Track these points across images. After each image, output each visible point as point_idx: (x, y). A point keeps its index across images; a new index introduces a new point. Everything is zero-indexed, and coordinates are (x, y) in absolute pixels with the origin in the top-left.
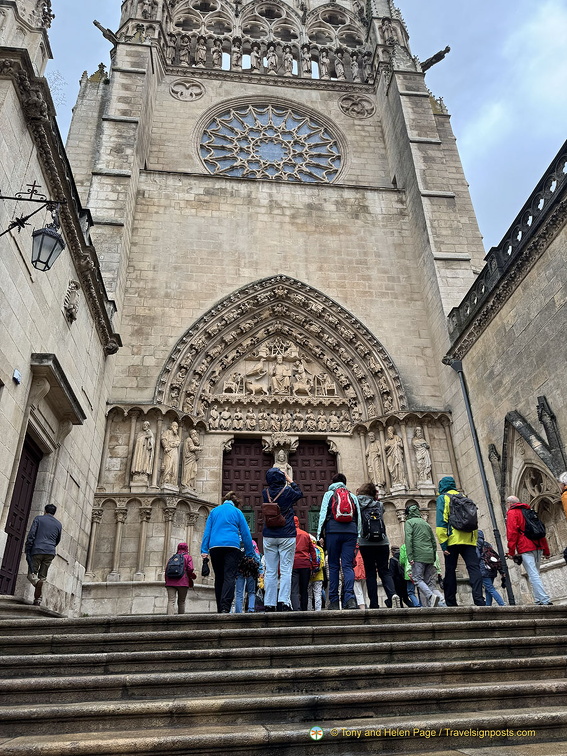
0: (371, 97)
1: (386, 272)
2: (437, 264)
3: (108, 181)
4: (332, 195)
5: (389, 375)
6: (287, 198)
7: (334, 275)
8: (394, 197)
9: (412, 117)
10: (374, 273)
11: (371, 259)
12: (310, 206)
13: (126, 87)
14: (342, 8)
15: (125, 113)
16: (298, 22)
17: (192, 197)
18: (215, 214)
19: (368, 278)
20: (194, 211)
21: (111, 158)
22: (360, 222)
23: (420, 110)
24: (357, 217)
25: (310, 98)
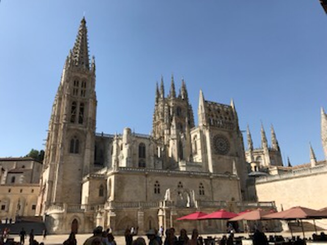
16: (223, 115)
25: (225, 134)
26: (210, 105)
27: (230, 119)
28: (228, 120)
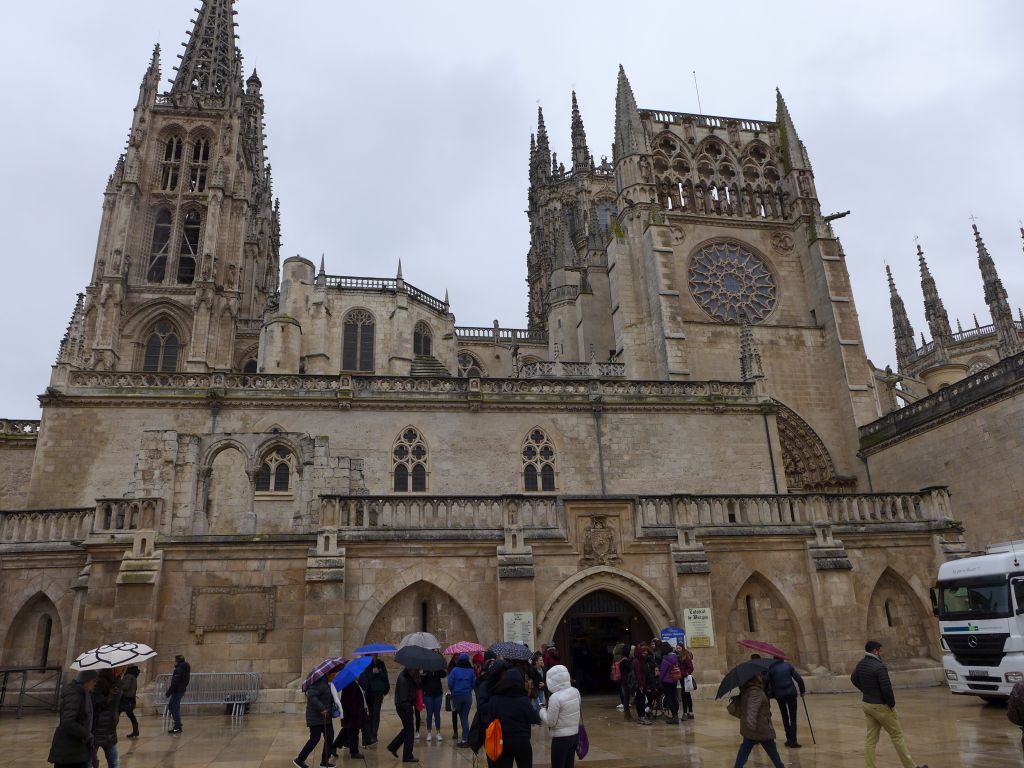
0: (791, 234)
1: (818, 389)
2: (851, 394)
3: (674, 342)
4: (782, 332)
5: (825, 458)
6: (758, 336)
7: (790, 392)
8: (818, 333)
10: (812, 390)
11: (809, 380)
12: (772, 342)
13: (665, 265)
14: (764, 144)
15: (670, 287)
16: (735, 161)
17: (705, 339)
18: (721, 351)
19: (808, 394)
20: (708, 350)
21: (670, 324)
22: (801, 353)
23: (835, 273)
24: (798, 349)
25: (752, 237)
26: (667, 125)
27: (772, 176)
28: (762, 182)
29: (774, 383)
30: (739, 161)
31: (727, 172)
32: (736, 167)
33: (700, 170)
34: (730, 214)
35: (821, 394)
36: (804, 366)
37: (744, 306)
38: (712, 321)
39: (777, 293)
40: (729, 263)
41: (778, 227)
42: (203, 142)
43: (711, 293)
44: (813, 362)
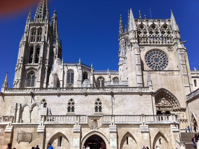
0: (173, 47)
1: (177, 86)
2: (185, 87)
4: (168, 72)
5: (178, 103)
7: (170, 87)
8: (178, 72)
9: (181, 58)
11: (175, 84)
16: (159, 30)
19: (174, 87)
22: (173, 77)
25: (162, 48)
26: (142, 22)
27: (169, 32)
28: (166, 34)
29: (165, 85)
30: (160, 30)
31: (157, 33)
32: (159, 31)
33: (150, 33)
34: (157, 43)
35: (178, 87)
36: (173, 80)
37: (159, 66)
38: (151, 70)
39: (168, 62)
40: (156, 55)
41: (169, 45)
42: (40, 31)
43: (151, 63)
44: (176, 79)
